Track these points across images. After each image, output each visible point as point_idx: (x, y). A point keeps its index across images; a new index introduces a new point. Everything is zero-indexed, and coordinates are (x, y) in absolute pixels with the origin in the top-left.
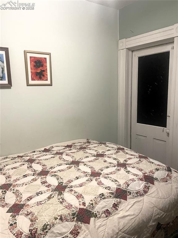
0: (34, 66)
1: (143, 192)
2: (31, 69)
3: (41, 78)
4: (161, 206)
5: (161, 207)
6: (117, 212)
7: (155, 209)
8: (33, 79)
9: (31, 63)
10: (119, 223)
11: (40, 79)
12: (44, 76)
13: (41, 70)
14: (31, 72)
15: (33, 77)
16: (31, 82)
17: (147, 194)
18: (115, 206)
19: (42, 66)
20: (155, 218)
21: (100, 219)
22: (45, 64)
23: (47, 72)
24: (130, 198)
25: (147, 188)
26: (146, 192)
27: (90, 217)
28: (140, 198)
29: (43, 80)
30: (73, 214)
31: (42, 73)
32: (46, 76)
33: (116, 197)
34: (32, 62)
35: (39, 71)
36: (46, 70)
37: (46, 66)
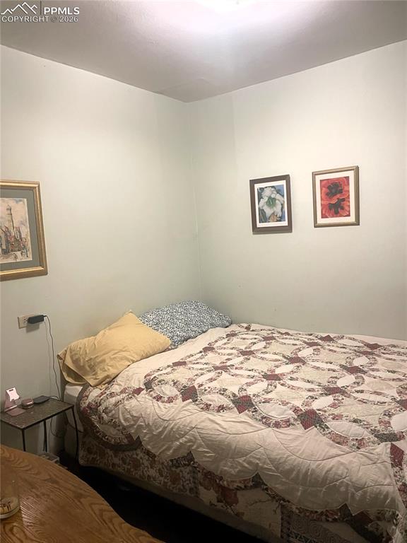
0: (327, 194)
1: (274, 422)
2: (322, 199)
3: (338, 212)
4: (274, 455)
5: (272, 457)
6: (215, 413)
7: (261, 450)
8: (323, 216)
9: (321, 190)
10: (203, 421)
11: (337, 214)
12: (343, 208)
13: (338, 199)
14: (321, 205)
15: (324, 212)
16: (321, 221)
17: (275, 429)
18: (221, 408)
19: (341, 192)
20: (251, 459)
21: (195, 406)
22: (346, 188)
23: (349, 202)
24: (247, 414)
25: (288, 424)
26: (277, 425)
27: (191, 398)
28: (259, 425)
29: (341, 216)
30: (185, 387)
31: (340, 204)
32: (346, 208)
33: (234, 402)
34: (324, 189)
35: (333, 202)
36: (349, 197)
37: (349, 191)
